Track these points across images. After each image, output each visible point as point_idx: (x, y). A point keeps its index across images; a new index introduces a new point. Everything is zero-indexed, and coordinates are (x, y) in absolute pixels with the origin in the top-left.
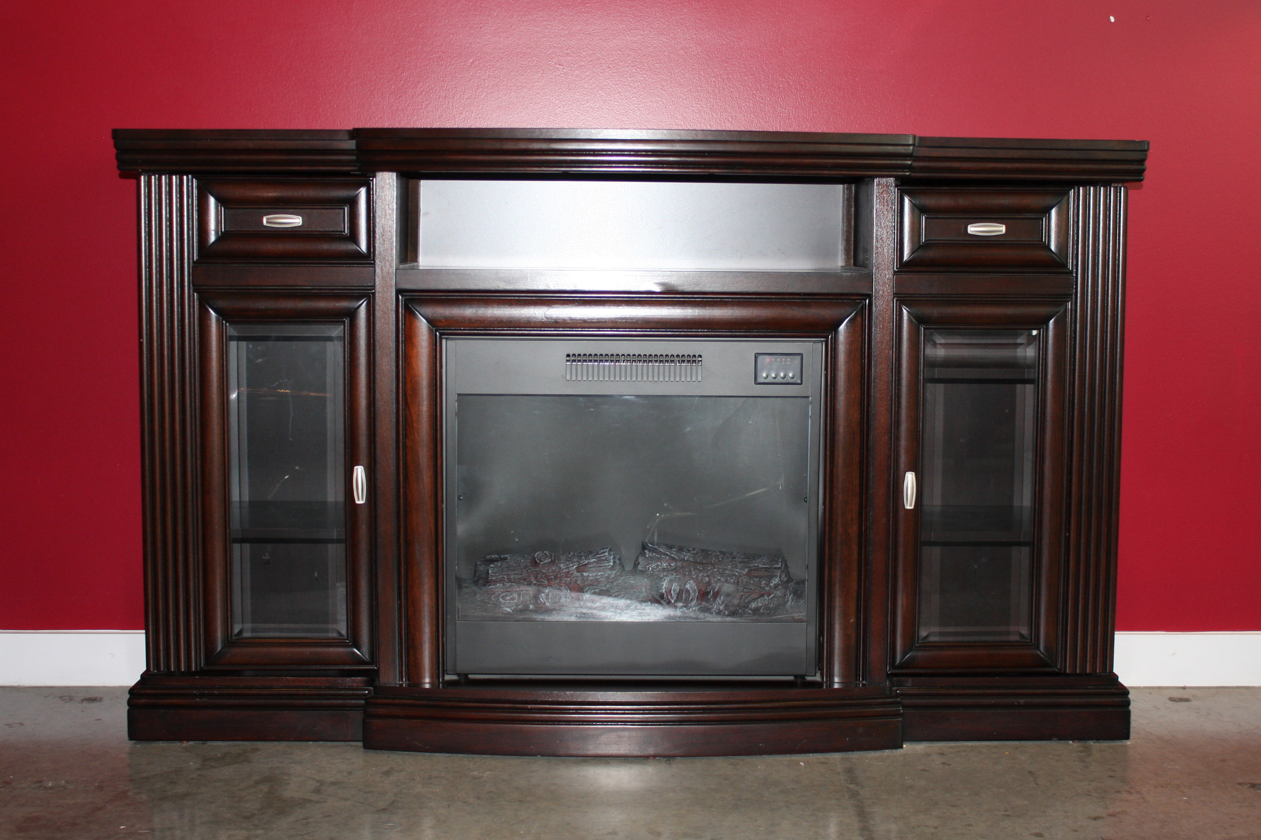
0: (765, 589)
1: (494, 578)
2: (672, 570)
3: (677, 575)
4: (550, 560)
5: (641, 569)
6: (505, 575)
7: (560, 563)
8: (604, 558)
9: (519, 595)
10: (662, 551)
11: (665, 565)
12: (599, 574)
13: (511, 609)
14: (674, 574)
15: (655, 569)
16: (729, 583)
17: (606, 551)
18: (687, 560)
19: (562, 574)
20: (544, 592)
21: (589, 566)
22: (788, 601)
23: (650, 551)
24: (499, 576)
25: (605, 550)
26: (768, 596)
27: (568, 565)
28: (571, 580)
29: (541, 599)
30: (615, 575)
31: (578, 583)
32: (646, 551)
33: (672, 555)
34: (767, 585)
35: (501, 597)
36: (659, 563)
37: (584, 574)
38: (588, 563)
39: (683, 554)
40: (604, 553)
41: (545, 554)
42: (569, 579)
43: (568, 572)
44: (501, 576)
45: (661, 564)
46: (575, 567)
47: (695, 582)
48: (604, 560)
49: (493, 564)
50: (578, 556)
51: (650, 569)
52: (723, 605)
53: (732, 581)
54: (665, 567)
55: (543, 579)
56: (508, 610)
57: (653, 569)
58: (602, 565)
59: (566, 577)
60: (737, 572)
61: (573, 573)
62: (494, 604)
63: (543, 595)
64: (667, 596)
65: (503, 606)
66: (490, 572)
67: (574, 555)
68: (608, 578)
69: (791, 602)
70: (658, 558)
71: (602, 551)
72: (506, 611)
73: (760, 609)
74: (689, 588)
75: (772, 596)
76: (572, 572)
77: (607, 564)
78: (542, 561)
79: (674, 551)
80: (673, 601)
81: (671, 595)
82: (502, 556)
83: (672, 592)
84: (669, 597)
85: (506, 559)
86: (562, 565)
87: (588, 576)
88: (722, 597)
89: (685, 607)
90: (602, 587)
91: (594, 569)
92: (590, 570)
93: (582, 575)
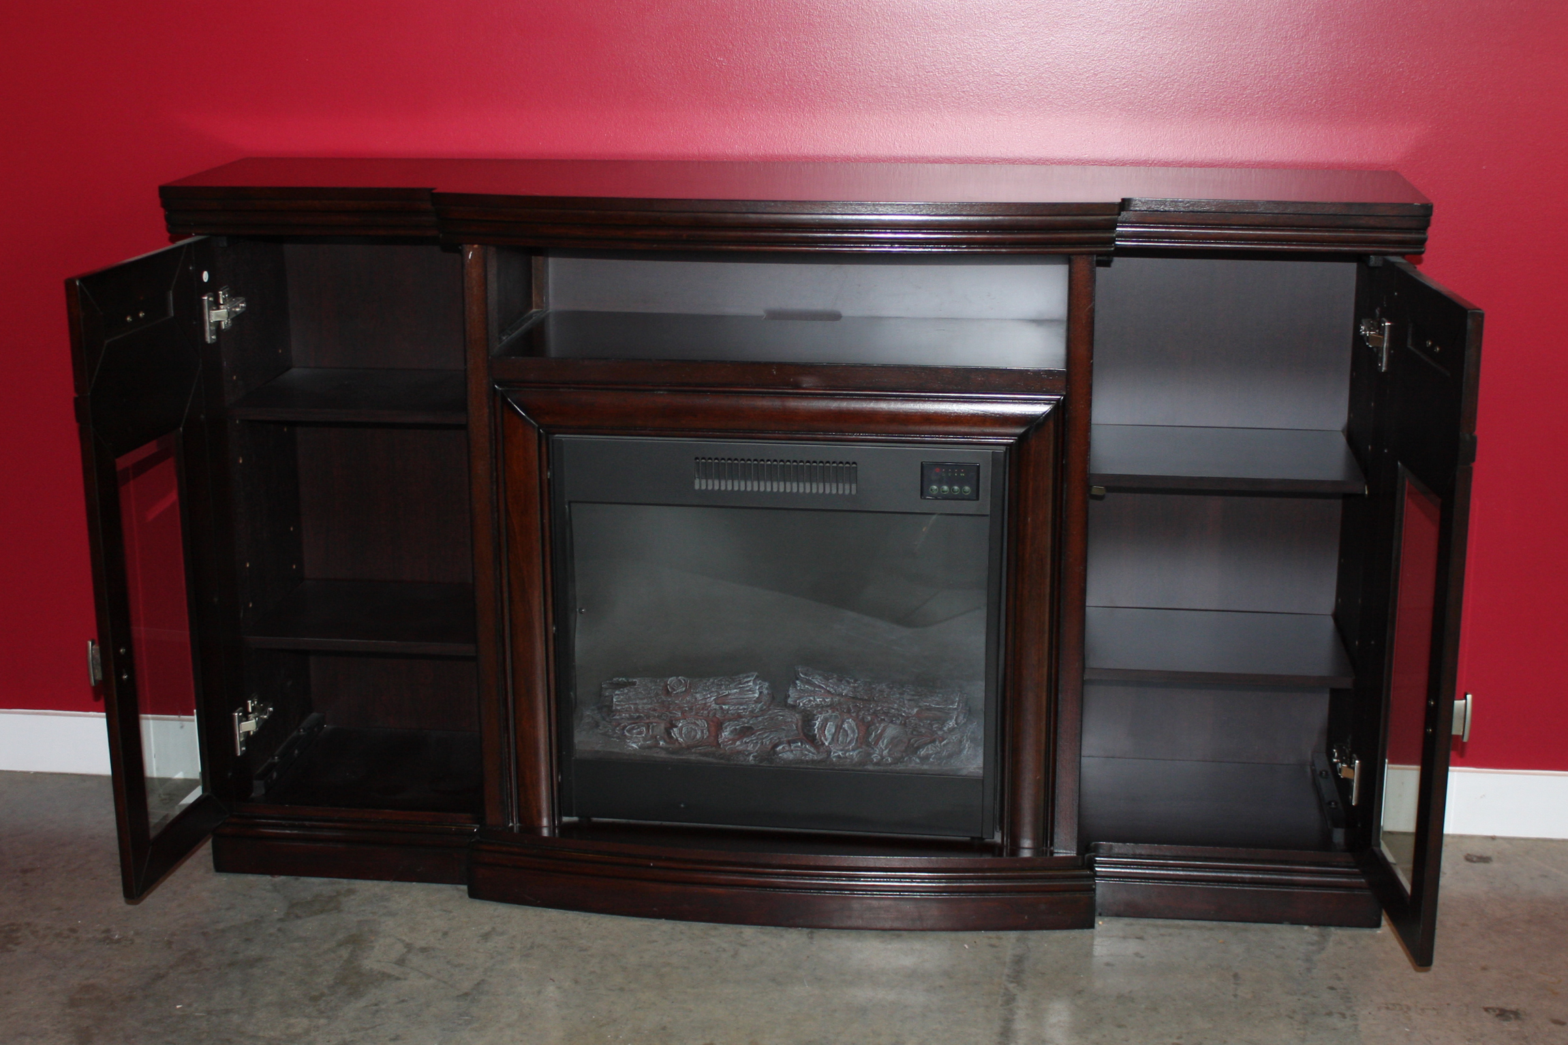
0: (937, 733)
1: (619, 708)
2: (827, 706)
3: (833, 712)
4: (684, 689)
5: (792, 703)
6: (632, 704)
7: (697, 693)
8: (748, 688)
9: (648, 729)
10: (816, 683)
11: (818, 700)
12: (741, 707)
13: (637, 745)
14: (830, 711)
15: (807, 704)
16: (895, 724)
17: (750, 681)
18: (846, 695)
19: (698, 706)
20: (676, 727)
21: (730, 697)
22: (964, 748)
23: (802, 681)
24: (624, 705)
25: (749, 679)
26: (940, 742)
27: (704, 695)
28: (709, 713)
29: (673, 734)
30: (760, 709)
31: (717, 716)
32: (797, 682)
33: (828, 689)
34: (941, 729)
35: (627, 731)
36: (812, 698)
37: (724, 707)
38: (729, 694)
39: (841, 688)
40: (748, 682)
41: (680, 680)
42: (706, 712)
43: (705, 704)
44: (627, 706)
45: (814, 698)
46: (713, 698)
47: (854, 721)
48: (748, 691)
49: (619, 691)
50: (718, 685)
51: (801, 704)
52: (887, 750)
53: (898, 722)
54: (819, 703)
55: (676, 711)
56: (634, 746)
57: (804, 704)
58: (746, 697)
59: (703, 709)
60: (904, 712)
61: (710, 706)
62: (618, 738)
63: (675, 729)
64: (820, 736)
65: (628, 741)
66: (614, 700)
67: (713, 683)
68: (752, 712)
69: (968, 751)
70: (812, 691)
71: (746, 680)
72: (632, 747)
73: (930, 758)
74: (846, 728)
75: (945, 742)
76: (709, 704)
77: (751, 696)
78: (674, 690)
79: (831, 683)
80: (827, 744)
81: (825, 736)
82: (630, 680)
83: (826, 732)
84: (823, 738)
85: (634, 684)
86: (698, 695)
87: (729, 709)
88: (885, 741)
89: (841, 750)
90: (744, 723)
91: (735, 701)
92: (730, 701)
93: (722, 708)
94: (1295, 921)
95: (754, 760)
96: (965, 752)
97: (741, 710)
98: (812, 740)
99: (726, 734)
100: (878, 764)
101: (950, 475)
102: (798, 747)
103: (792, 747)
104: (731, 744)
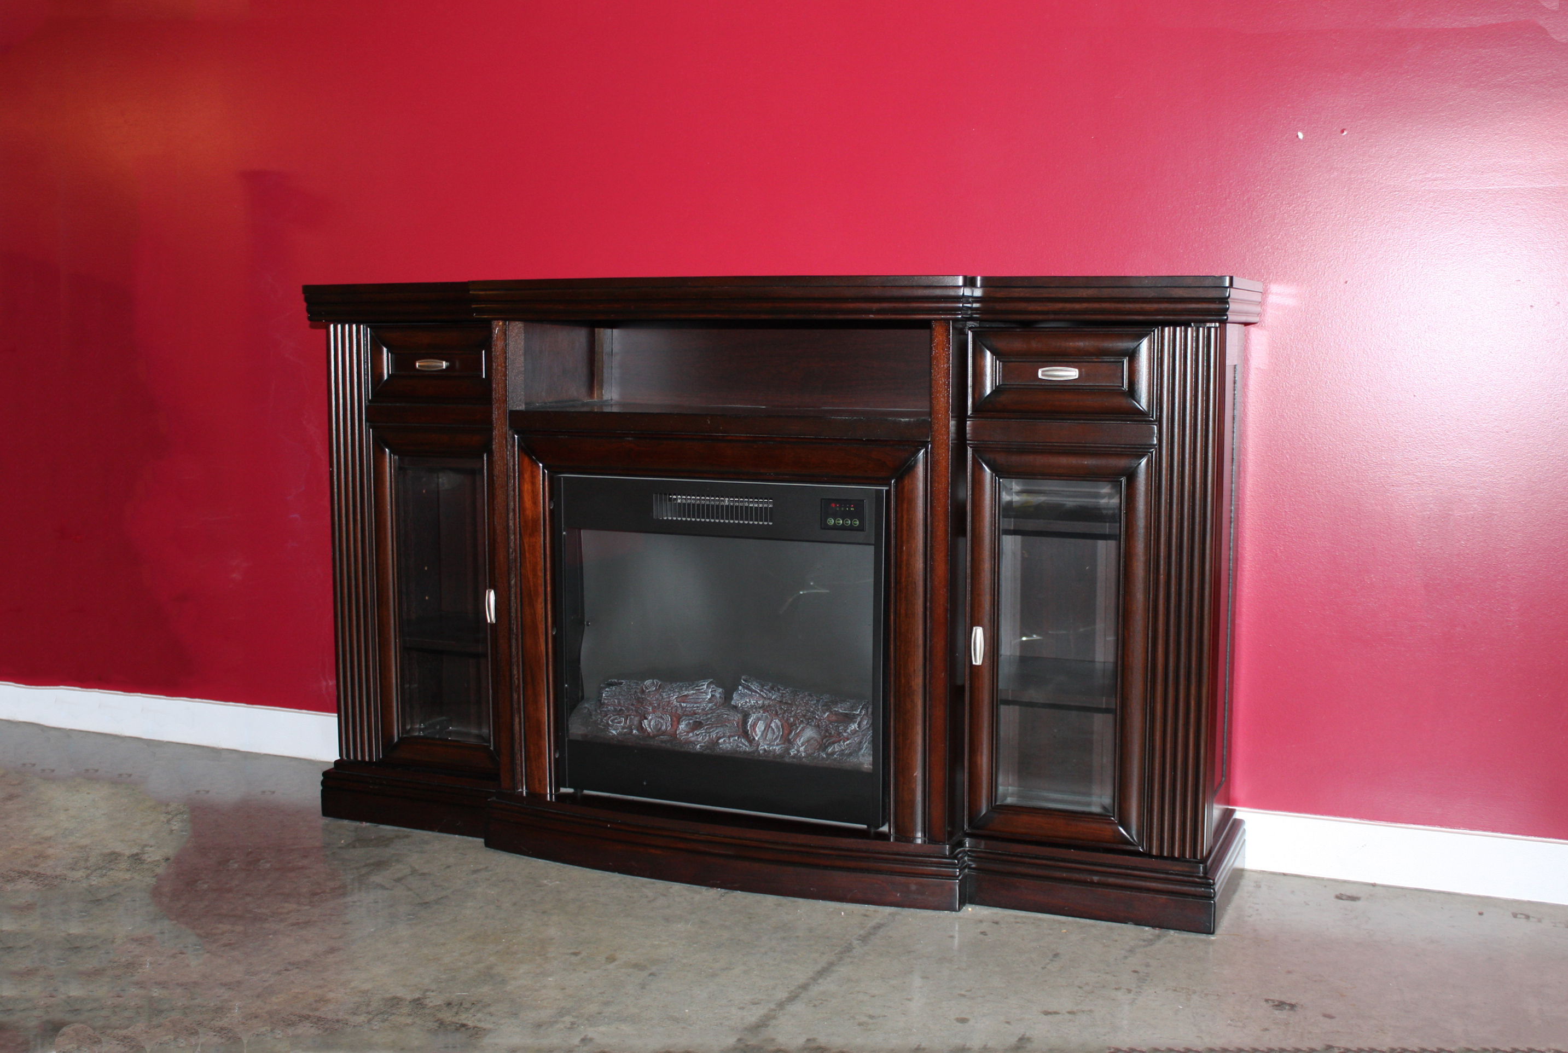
0: (842, 735)
1: (607, 701)
2: (760, 708)
3: (764, 713)
4: (655, 688)
5: (734, 703)
6: (616, 699)
7: (664, 692)
8: (702, 691)
9: (626, 720)
10: (754, 688)
11: (753, 702)
12: (695, 706)
13: (616, 732)
14: (761, 711)
15: (744, 705)
16: (811, 725)
17: (704, 685)
18: (775, 699)
19: (663, 703)
20: (647, 718)
21: (688, 696)
22: (862, 748)
23: (744, 687)
24: (611, 699)
25: (704, 683)
26: (844, 742)
27: (669, 694)
28: (672, 709)
29: (643, 725)
30: (709, 708)
31: (678, 712)
32: (741, 687)
33: (762, 693)
34: (845, 731)
35: (611, 721)
36: (748, 700)
37: (682, 704)
38: (688, 694)
39: (772, 693)
41: (654, 683)
42: (670, 708)
43: (669, 702)
44: (613, 700)
45: (750, 701)
46: (675, 697)
47: (780, 720)
48: (702, 692)
49: (609, 688)
50: (681, 686)
52: (804, 747)
53: (813, 724)
54: (754, 704)
55: (648, 706)
56: (614, 732)
57: (742, 704)
58: (701, 697)
59: (668, 705)
60: (818, 715)
61: (673, 703)
62: (603, 726)
63: (645, 721)
64: (752, 731)
65: (610, 728)
66: (604, 695)
67: (677, 684)
68: (703, 710)
69: (865, 750)
70: (750, 695)
71: (701, 684)
72: (612, 733)
73: (835, 754)
74: (774, 727)
75: (848, 741)
76: (672, 702)
77: (704, 697)
78: (648, 689)
79: (765, 689)
80: (757, 739)
81: (756, 732)
82: (619, 680)
83: (757, 728)
84: (754, 733)
85: (621, 683)
86: (664, 694)
87: (686, 707)
88: (802, 739)
89: (768, 745)
90: (697, 718)
91: (693, 700)
92: (689, 701)
93: (681, 705)
94: (1138, 923)
95: (700, 749)
96: (862, 751)
97: (695, 707)
98: (745, 734)
99: (682, 726)
100: (794, 757)
101: (843, 509)
102: (736, 740)
103: (731, 740)
104: (685, 735)
